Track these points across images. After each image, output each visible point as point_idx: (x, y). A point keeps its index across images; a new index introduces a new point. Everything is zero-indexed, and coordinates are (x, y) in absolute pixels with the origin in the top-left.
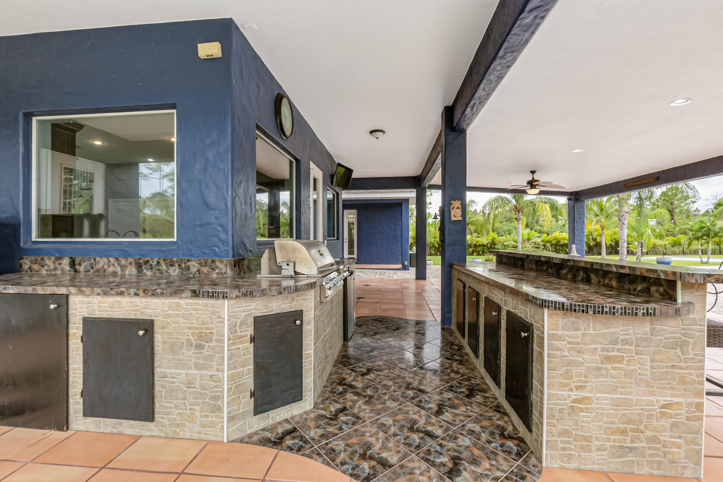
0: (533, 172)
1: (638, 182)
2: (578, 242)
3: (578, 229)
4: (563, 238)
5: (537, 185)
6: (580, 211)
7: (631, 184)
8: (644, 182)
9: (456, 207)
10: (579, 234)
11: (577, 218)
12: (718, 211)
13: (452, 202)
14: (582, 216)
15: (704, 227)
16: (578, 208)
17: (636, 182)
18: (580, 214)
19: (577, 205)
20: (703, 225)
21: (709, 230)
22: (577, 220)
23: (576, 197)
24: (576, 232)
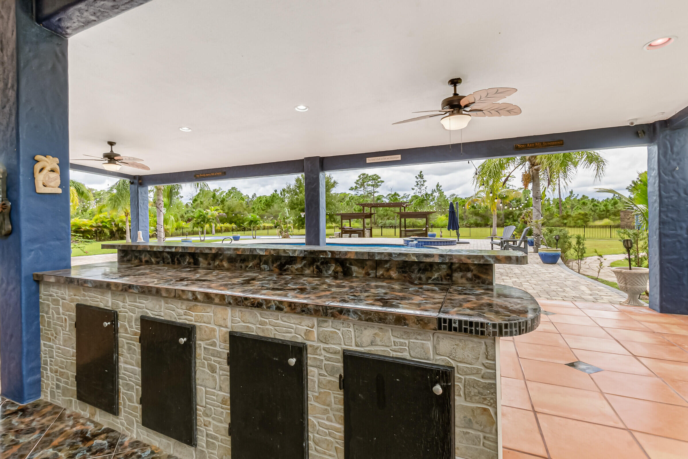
0: (111, 144)
1: (207, 174)
2: (142, 228)
3: (142, 214)
4: (84, 225)
5: (117, 160)
6: (144, 197)
7: (201, 175)
8: (213, 174)
9: (48, 168)
10: (143, 220)
11: (141, 203)
12: (195, 204)
13: (38, 157)
14: (146, 201)
15: (201, 215)
16: (142, 193)
17: (205, 174)
18: (143, 200)
19: (141, 190)
20: (201, 214)
21: (205, 217)
22: (141, 205)
23: (140, 181)
24: (140, 217)
